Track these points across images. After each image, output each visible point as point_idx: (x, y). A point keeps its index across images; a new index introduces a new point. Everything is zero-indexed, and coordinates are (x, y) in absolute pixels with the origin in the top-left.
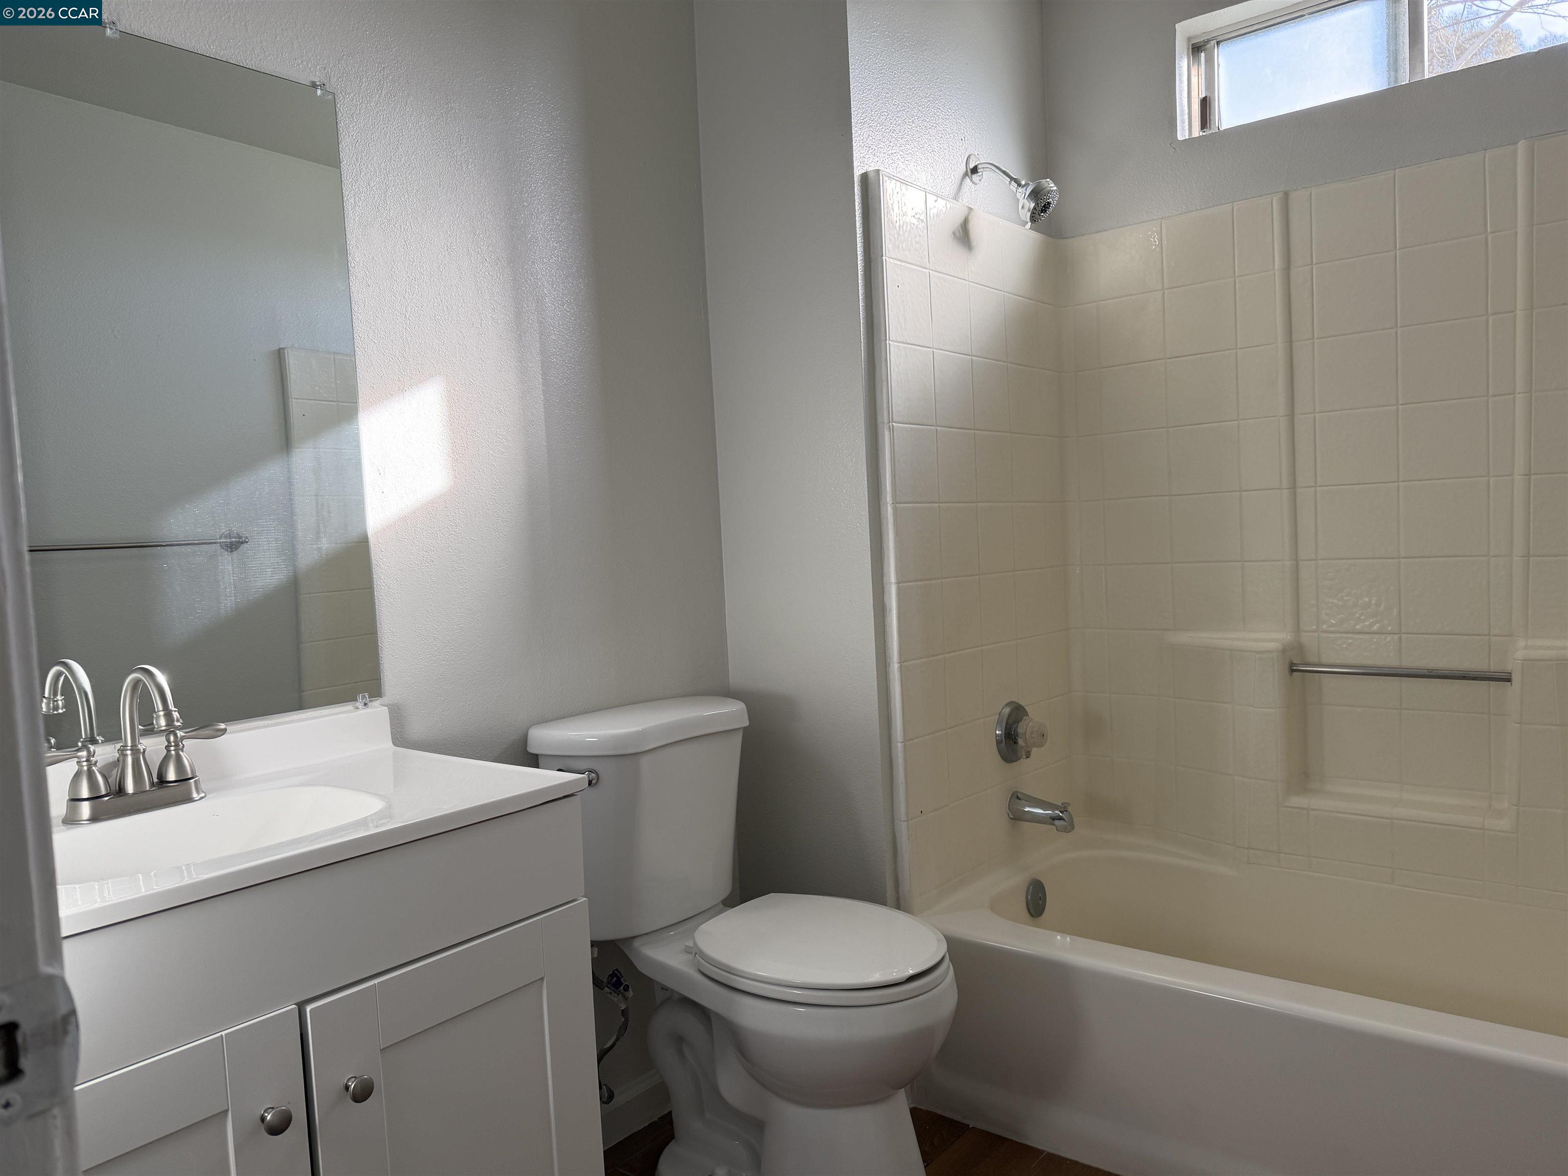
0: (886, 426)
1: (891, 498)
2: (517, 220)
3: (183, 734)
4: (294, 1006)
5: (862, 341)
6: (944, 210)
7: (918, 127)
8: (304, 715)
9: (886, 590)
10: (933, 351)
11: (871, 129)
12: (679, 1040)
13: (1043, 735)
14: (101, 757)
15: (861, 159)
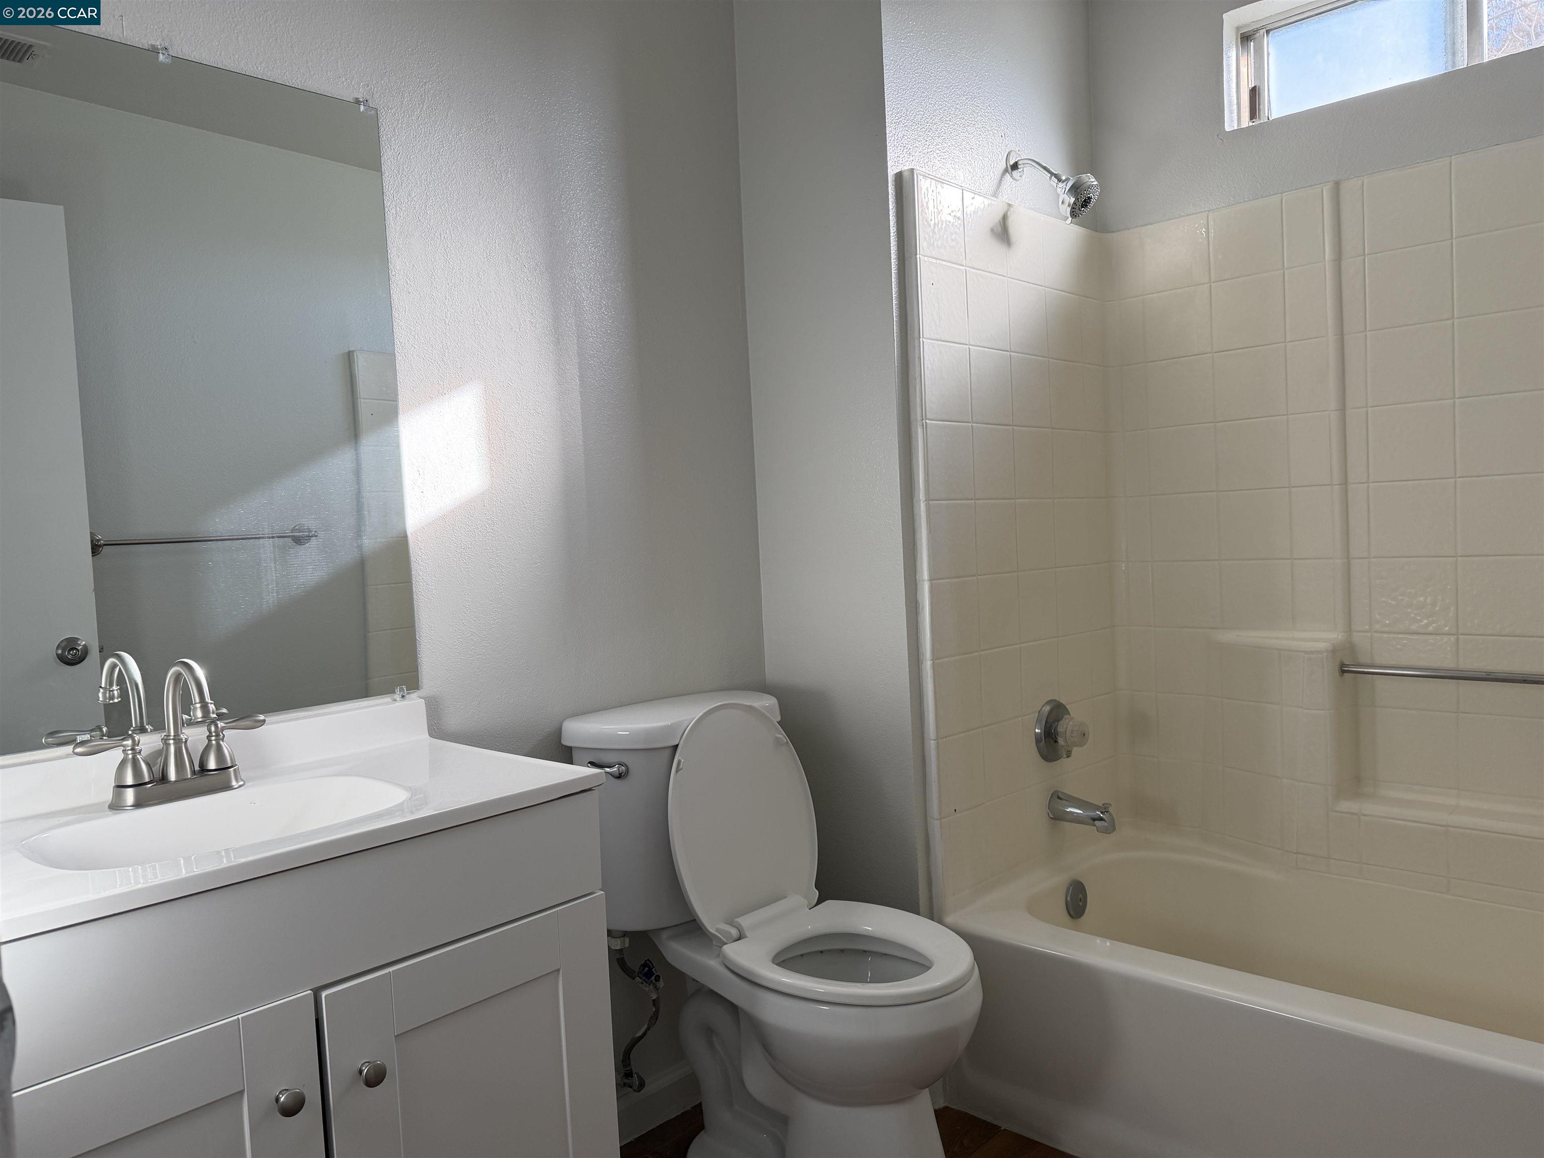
0: (919, 423)
1: (924, 496)
2: (555, 226)
3: (223, 725)
4: (309, 992)
5: (895, 339)
6: (982, 207)
7: (956, 126)
8: (343, 706)
9: (919, 587)
10: (969, 348)
11: (906, 129)
12: (709, 1032)
13: (1084, 735)
14: (145, 746)
15: (895, 159)
